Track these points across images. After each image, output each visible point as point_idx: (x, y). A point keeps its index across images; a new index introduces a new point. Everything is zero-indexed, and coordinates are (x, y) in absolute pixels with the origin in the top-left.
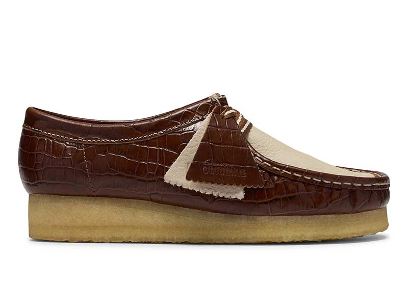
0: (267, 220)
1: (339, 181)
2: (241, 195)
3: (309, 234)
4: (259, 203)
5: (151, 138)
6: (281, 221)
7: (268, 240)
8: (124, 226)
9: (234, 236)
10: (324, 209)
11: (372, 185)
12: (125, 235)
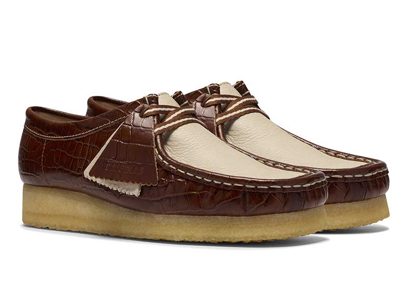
0: (161, 218)
1: (229, 182)
2: (136, 192)
3: (199, 235)
4: (153, 201)
5: (86, 135)
6: (174, 220)
7: (162, 238)
8: (68, 216)
9: (136, 232)
10: (212, 210)
11: (269, 188)
12: (68, 224)
